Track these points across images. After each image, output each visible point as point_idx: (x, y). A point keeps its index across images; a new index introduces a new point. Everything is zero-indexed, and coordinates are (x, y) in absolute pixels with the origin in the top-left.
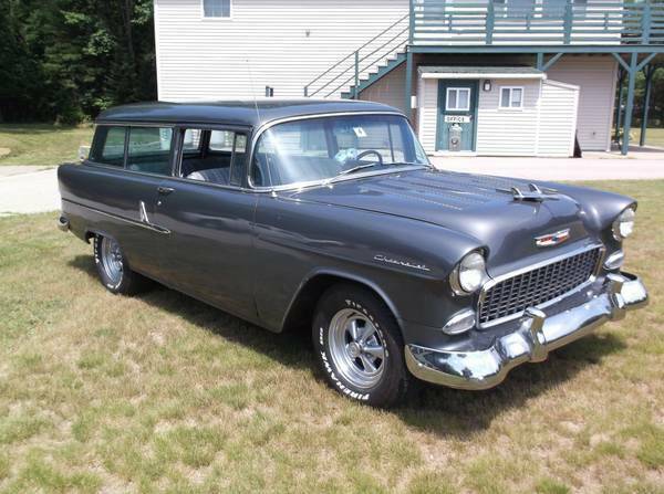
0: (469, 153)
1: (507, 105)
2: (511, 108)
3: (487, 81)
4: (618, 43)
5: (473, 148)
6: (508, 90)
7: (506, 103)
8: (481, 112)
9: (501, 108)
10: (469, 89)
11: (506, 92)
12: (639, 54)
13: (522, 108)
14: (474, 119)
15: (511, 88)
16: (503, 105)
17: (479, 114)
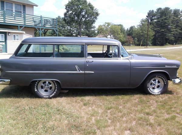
0: (5, 53)
1: (15, 40)
2: (16, 40)
3: (9, 33)
4: (34, 25)
5: (6, 52)
6: (15, 35)
7: (15, 39)
8: (8, 41)
9: (13, 40)
10: (4, 35)
11: (14, 36)
12: (41, 28)
13: (19, 40)
14: (6, 43)
15: (16, 35)
16: (14, 40)
17: (7, 42)
